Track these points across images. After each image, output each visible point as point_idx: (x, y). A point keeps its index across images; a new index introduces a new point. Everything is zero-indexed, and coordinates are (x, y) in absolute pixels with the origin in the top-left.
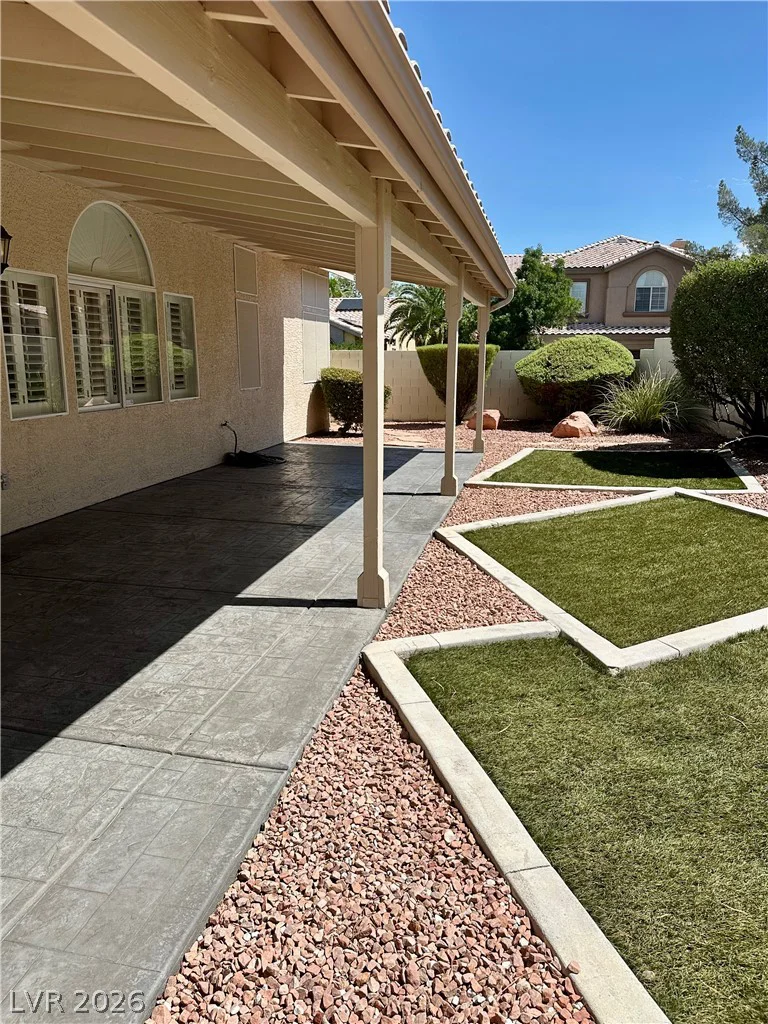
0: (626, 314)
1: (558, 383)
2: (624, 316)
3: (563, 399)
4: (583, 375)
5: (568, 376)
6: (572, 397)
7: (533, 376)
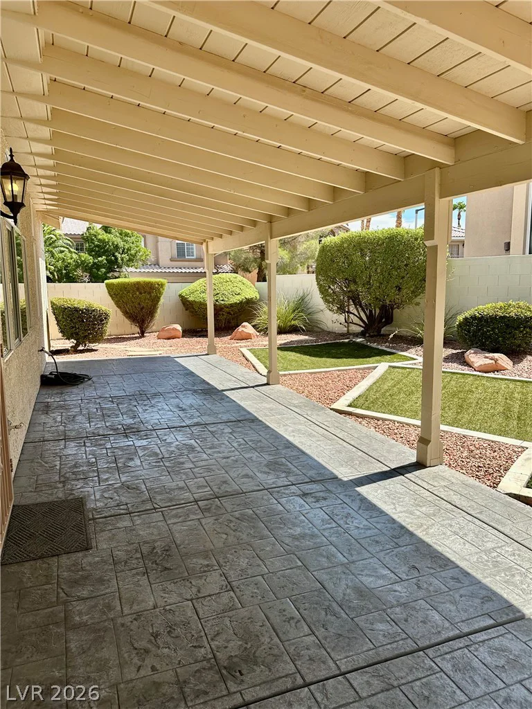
0: (172, 260)
1: (221, 305)
2: (171, 261)
3: (223, 315)
4: (235, 299)
5: (226, 299)
6: (229, 313)
7: (202, 300)
